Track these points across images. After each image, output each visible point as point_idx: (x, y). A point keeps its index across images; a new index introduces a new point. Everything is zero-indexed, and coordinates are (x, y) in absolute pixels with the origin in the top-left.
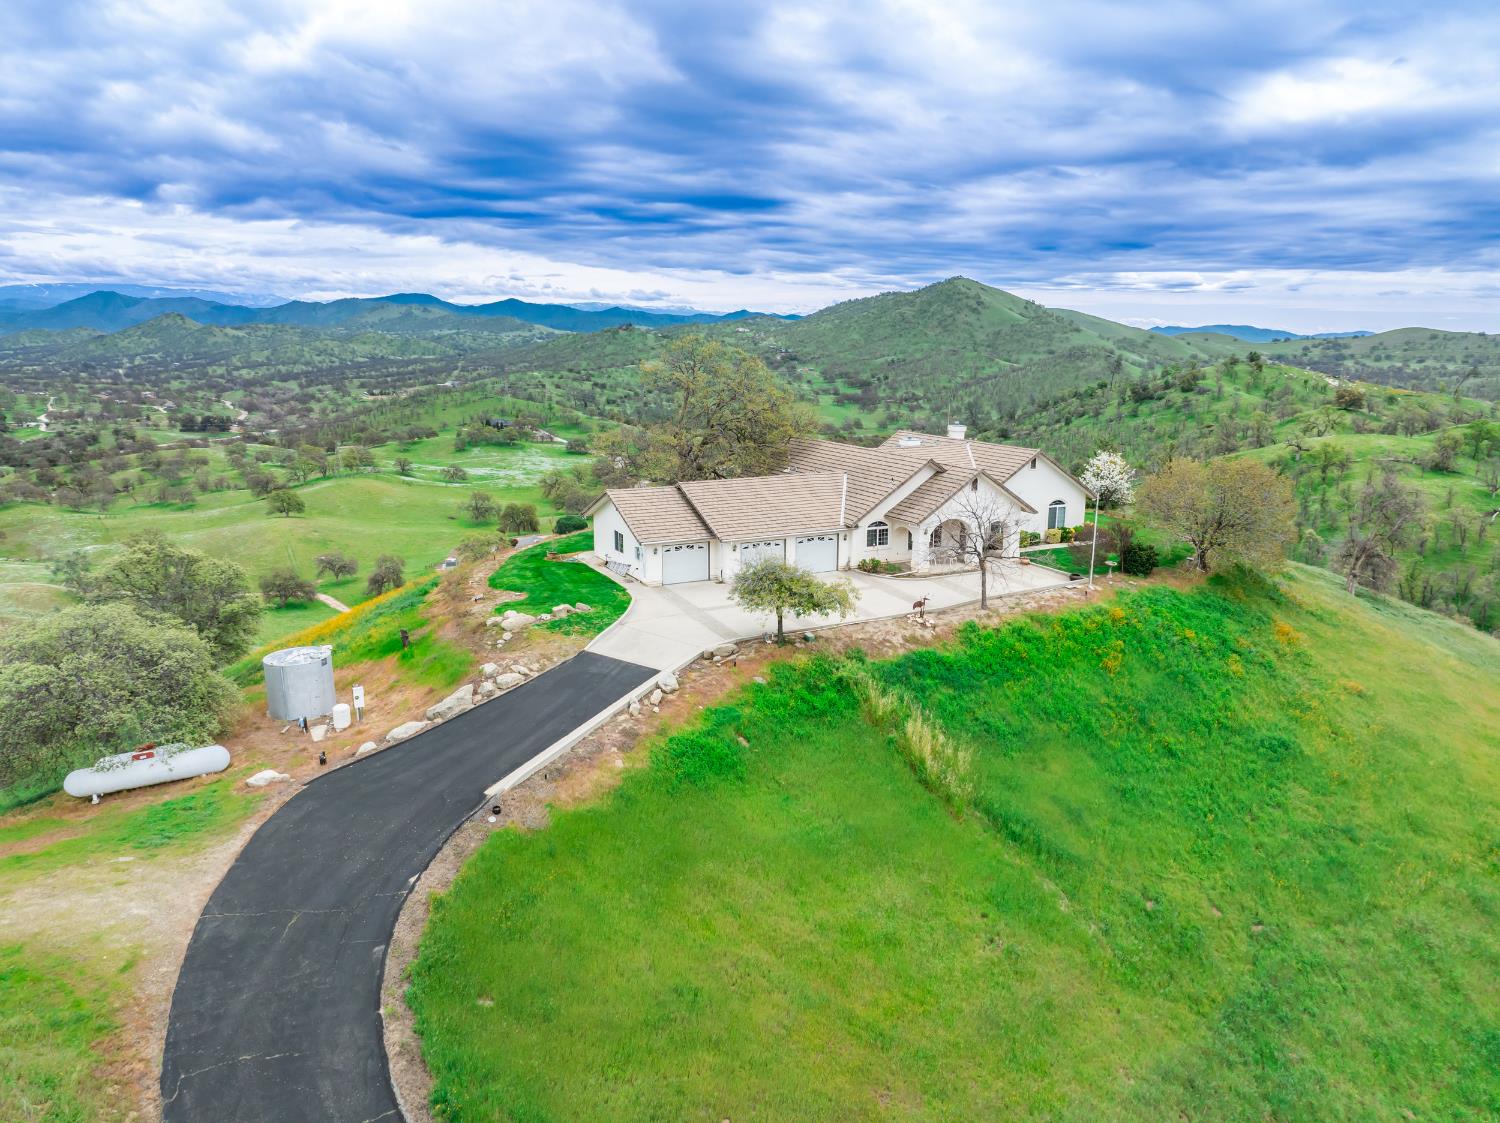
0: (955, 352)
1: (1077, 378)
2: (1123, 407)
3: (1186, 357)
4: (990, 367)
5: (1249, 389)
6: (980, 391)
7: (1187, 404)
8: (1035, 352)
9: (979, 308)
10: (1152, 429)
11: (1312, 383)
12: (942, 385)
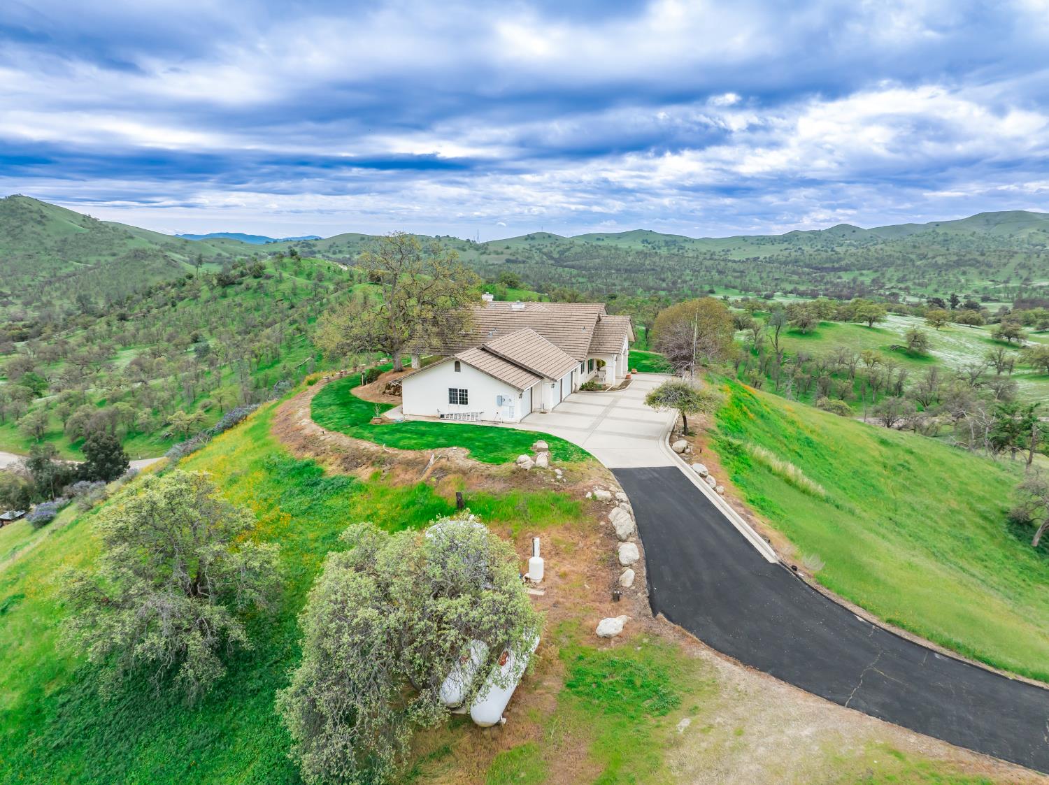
0: (30, 257)
1: (144, 273)
2: (215, 291)
3: (214, 255)
4: (66, 267)
5: (296, 274)
6: (64, 287)
7: (260, 286)
8: (100, 255)
9: (43, 220)
10: (240, 305)
11: (332, 268)
12: (26, 283)
